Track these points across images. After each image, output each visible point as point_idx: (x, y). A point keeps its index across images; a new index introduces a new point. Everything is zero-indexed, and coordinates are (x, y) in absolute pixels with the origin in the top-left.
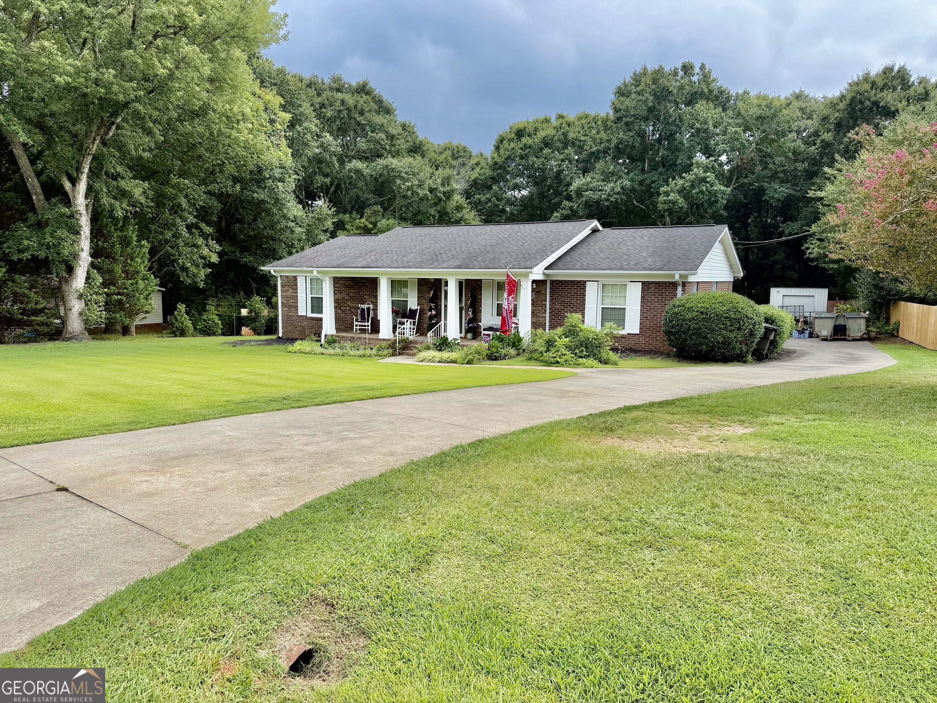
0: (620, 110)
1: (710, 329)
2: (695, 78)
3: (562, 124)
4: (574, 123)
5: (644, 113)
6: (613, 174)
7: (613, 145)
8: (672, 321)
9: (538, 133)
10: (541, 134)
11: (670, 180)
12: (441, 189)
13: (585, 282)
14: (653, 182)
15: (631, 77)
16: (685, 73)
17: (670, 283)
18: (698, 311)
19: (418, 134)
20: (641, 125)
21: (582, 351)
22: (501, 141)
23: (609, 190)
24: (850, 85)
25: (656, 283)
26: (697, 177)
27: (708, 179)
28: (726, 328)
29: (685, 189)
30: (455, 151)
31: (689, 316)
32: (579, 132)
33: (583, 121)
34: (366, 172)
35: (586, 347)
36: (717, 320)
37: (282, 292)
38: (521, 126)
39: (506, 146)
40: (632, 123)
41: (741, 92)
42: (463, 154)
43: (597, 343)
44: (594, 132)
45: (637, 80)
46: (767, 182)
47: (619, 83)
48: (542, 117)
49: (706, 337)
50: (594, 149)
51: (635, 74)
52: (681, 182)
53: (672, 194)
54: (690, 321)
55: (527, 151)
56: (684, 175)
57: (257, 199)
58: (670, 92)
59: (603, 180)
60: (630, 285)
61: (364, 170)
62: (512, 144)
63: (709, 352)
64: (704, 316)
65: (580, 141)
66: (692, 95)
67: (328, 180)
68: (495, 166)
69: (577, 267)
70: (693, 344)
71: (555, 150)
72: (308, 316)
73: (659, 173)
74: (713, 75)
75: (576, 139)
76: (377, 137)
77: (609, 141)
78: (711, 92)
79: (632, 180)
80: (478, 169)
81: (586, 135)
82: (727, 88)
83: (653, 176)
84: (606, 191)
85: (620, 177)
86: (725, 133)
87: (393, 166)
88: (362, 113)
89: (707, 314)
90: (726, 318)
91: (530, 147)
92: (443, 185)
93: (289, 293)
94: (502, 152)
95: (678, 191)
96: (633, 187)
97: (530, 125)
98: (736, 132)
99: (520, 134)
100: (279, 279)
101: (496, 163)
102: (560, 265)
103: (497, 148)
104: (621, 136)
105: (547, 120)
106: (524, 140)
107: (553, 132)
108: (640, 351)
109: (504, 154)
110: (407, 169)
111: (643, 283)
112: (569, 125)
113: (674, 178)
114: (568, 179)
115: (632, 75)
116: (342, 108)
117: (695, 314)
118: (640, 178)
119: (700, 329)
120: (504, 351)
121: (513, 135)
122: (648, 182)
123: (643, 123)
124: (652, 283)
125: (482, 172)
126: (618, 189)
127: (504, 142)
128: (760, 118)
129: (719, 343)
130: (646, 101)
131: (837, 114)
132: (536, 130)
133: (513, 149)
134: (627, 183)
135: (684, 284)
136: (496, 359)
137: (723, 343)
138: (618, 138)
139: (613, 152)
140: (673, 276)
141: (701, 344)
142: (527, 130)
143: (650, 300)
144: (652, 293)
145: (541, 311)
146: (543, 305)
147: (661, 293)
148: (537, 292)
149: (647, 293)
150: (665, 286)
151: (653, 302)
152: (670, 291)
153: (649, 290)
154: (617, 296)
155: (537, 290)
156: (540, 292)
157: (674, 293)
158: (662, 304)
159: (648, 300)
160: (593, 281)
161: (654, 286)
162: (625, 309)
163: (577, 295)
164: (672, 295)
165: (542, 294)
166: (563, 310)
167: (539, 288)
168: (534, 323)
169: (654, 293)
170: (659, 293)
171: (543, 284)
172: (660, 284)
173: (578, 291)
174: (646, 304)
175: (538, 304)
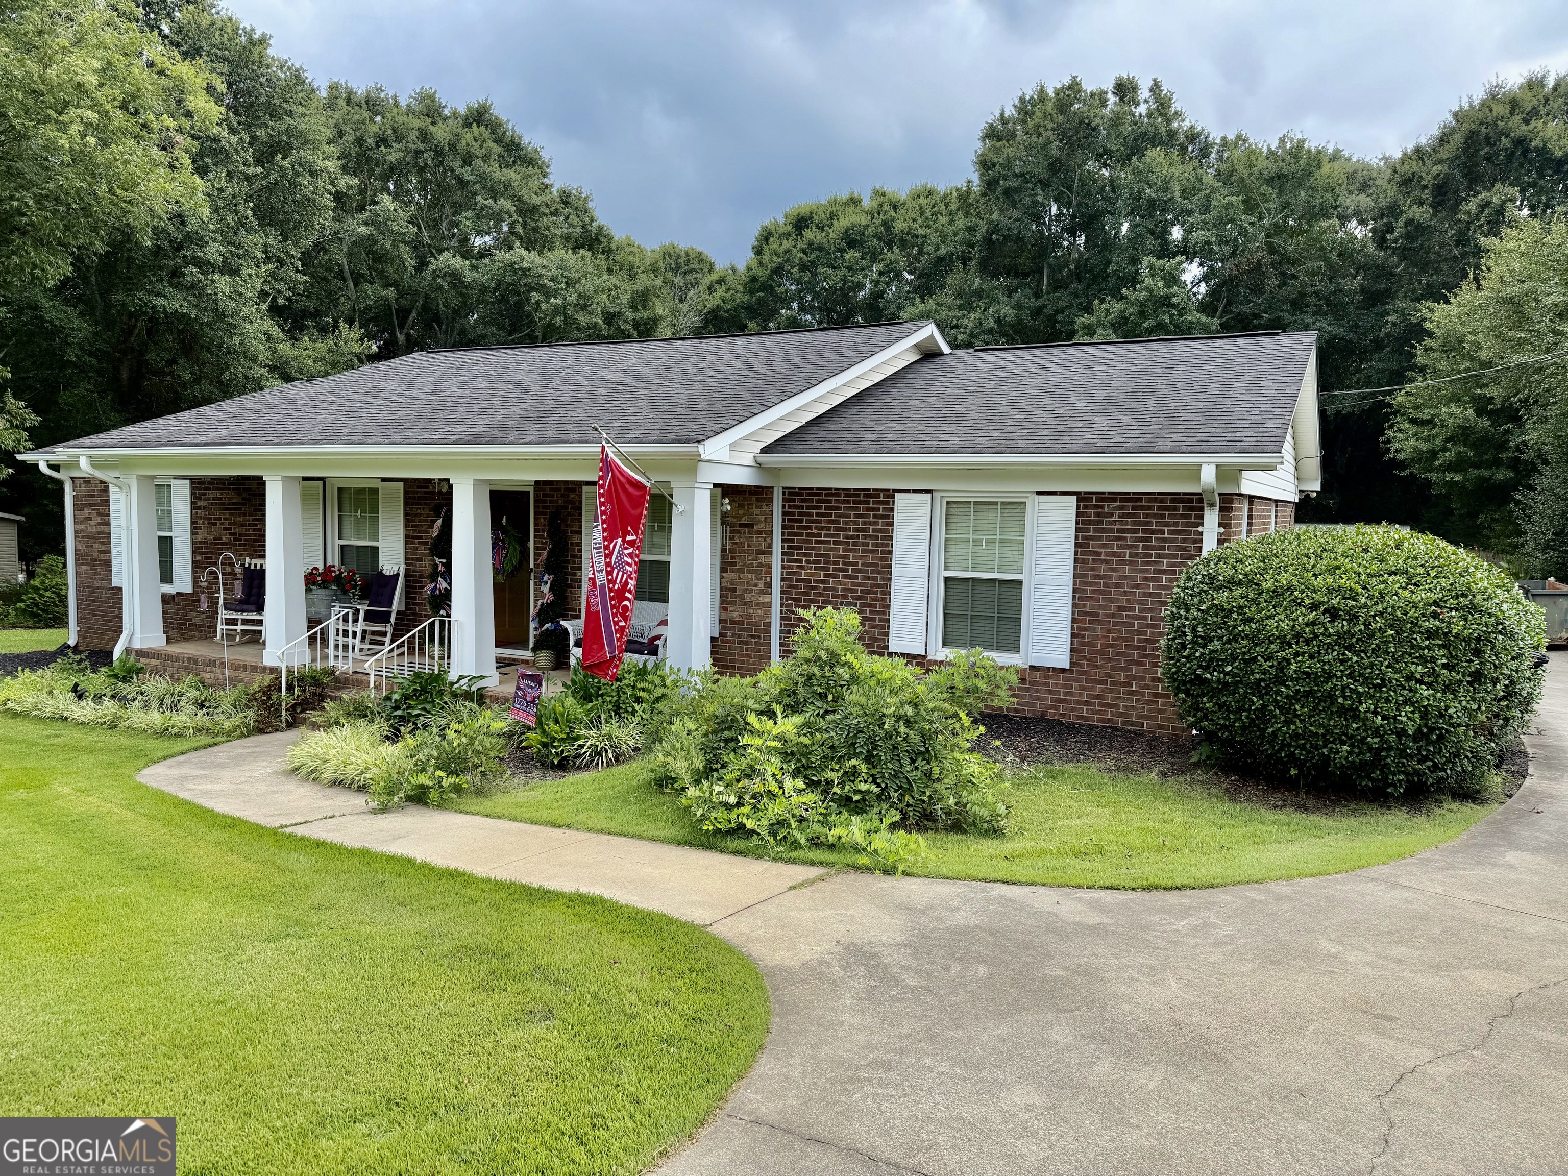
0: (994, 165)
1: (1367, 681)
2: (1142, 109)
3: (881, 206)
4: (904, 204)
5: (1041, 171)
6: (979, 294)
7: (979, 237)
8: (1208, 640)
9: (835, 223)
10: (843, 223)
11: (1097, 301)
12: (630, 315)
13: (890, 494)
14: (1057, 312)
15: (1015, 106)
16: (1121, 99)
17: (1176, 497)
18: (1314, 607)
19: (596, 214)
20: (1036, 195)
21: (853, 774)
22: (767, 239)
23: (971, 325)
24: (1456, 115)
25: (1126, 497)
26: (1151, 296)
27: (1175, 300)
28: (1434, 673)
29: (1126, 319)
30: (681, 261)
31: (1280, 623)
32: (914, 220)
33: (922, 201)
34: (469, 276)
35: (870, 759)
36: (1399, 643)
38: (804, 211)
39: (775, 246)
40: (1018, 190)
41: (1231, 137)
42: (696, 266)
43: (915, 738)
44: (943, 220)
45: (1026, 109)
46: (1287, 311)
47: (991, 117)
48: (844, 196)
49: (1352, 713)
50: (943, 251)
51: (1022, 100)
52: (1118, 306)
53: (1100, 331)
54: (1285, 643)
55: (813, 256)
56: (1124, 291)
57: (165, 311)
58: (1094, 129)
59: (960, 308)
60: (1035, 505)
61: (467, 273)
62: (785, 242)
63: (1364, 768)
64: (1341, 625)
65: (917, 237)
66: (1135, 140)
67: (391, 293)
68: (753, 283)
69: (865, 444)
70: (1296, 736)
71: (867, 254)
73: (1071, 294)
74: (1176, 106)
75: (908, 233)
76: (496, 208)
77: (971, 229)
78: (1172, 134)
79: (1018, 307)
80: (720, 291)
81: (928, 227)
82: (1203, 130)
83: (1059, 299)
84: (966, 327)
85: (994, 300)
86: (1206, 209)
87: (525, 265)
88: (467, 160)
89: (1353, 618)
90: (1431, 634)
91: (820, 248)
92: (633, 307)
93: (93, 525)
94: (766, 258)
95: (1113, 325)
96: (1020, 321)
97: (821, 209)
98: (1230, 205)
99: (801, 223)
100: (68, 490)
101: (754, 279)
102: (813, 441)
103: (758, 251)
104: (995, 216)
105: (854, 201)
106: (809, 234)
107: (863, 220)
108: (1072, 729)
109: (771, 260)
110: (555, 272)
111: (1083, 498)
112: (895, 208)
113: (1102, 301)
114: (893, 308)
115: (1017, 102)
116: (422, 147)
117: (1302, 617)
118: (1034, 303)
119: (1329, 676)
120: (590, 738)
121: (789, 228)
122: (1049, 311)
123: (1040, 192)
124: (1113, 497)
125: (728, 295)
126: (991, 323)
127: (772, 240)
128: (1278, 180)
129: (1401, 733)
130: (1045, 146)
131: (1437, 169)
132: (832, 216)
133: (787, 251)
134: (1008, 311)
135: (1227, 503)
136: (564, 765)
137: (1419, 736)
138: (990, 222)
139: (980, 251)
140: (1196, 470)
141: (1327, 737)
142: (816, 217)
143: (1106, 554)
144: (1112, 530)
145: (756, 585)
146: (762, 565)
147: (1144, 531)
148: (741, 525)
149: (1095, 530)
150: (1160, 508)
151: (1118, 562)
152: (1176, 524)
153: (1101, 522)
154: (994, 541)
155: (743, 521)
156: (752, 526)
157: (1189, 533)
158: (1147, 571)
159: (1099, 554)
160: (915, 491)
161: (1121, 508)
162: (1020, 582)
163: (865, 537)
164: (1184, 541)
165: (760, 532)
166: (823, 582)
167: (741, 512)
168: (733, 622)
169: (1119, 531)
170: (1136, 531)
171: (757, 500)
172: (1140, 500)
173: (870, 523)
174: (1093, 569)
175: (745, 564)
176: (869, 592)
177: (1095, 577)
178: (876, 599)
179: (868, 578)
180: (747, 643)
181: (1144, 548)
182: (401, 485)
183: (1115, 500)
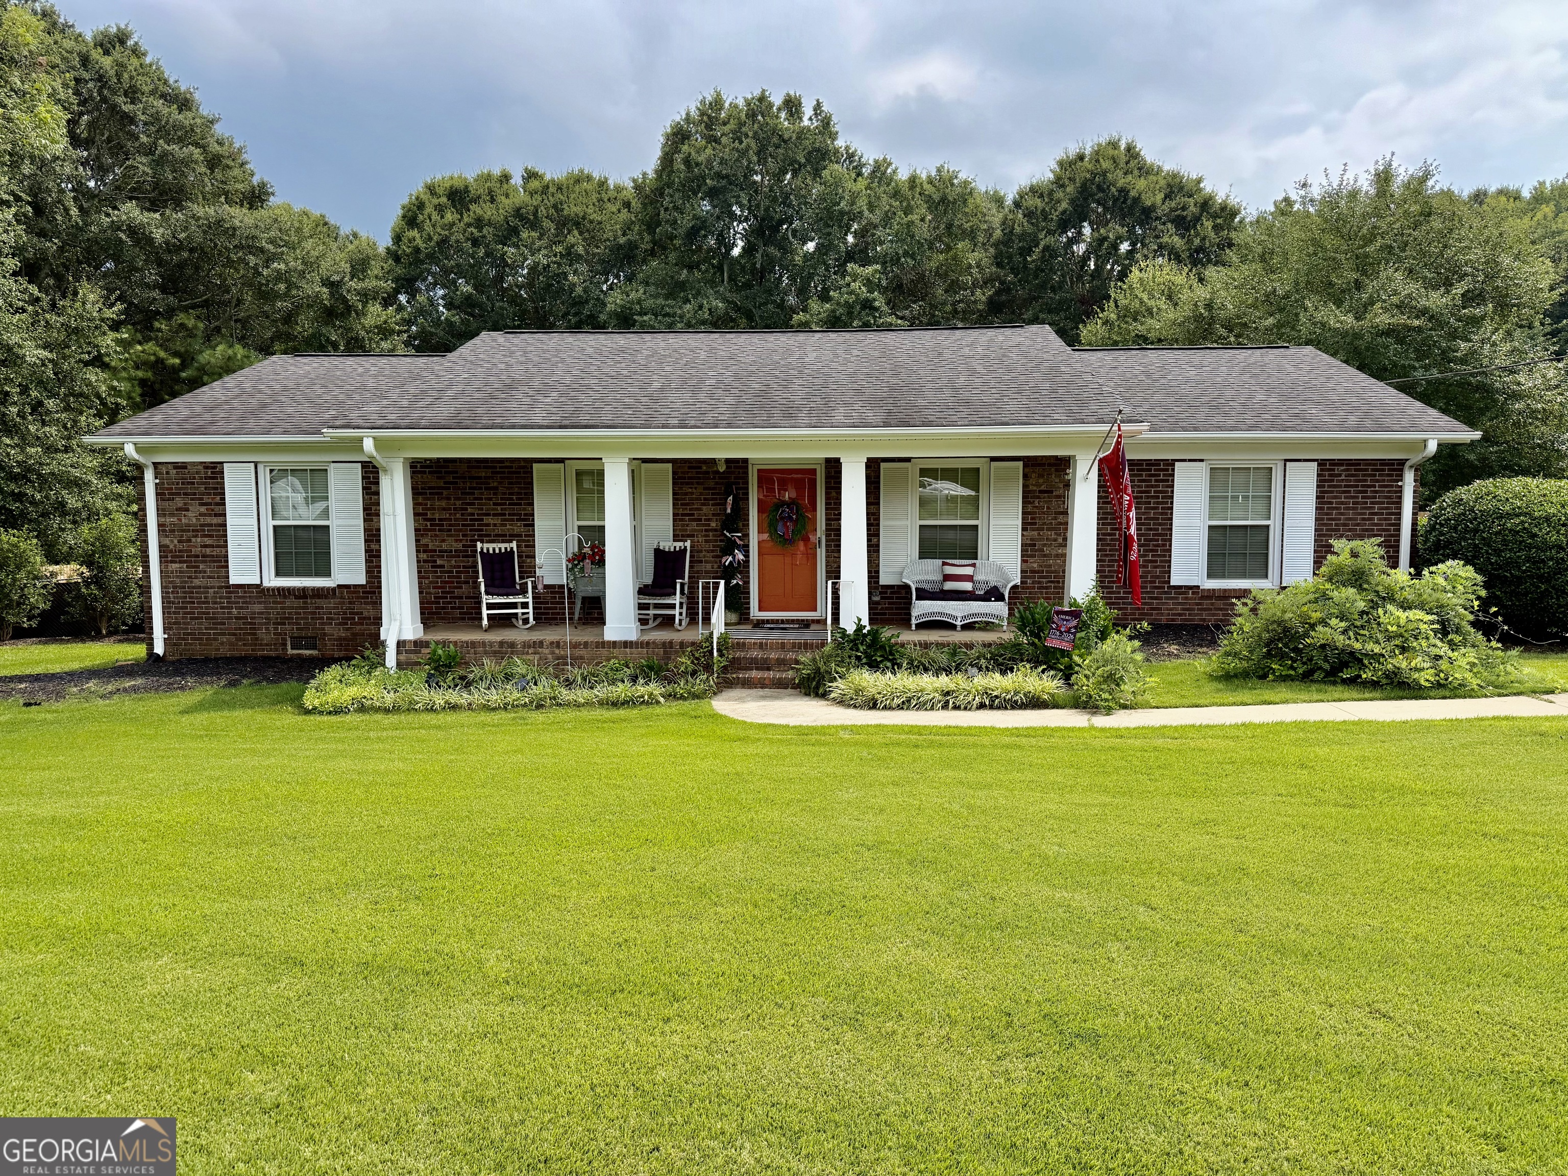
4: (567, 187)
12: (352, 284)
13: (1171, 463)
15: (698, 108)
17: (1383, 462)
25: (1349, 463)
33: (585, 186)
34: (159, 233)
37: (160, 512)
38: (457, 184)
48: (491, 171)
51: (701, 104)
56: (831, 293)
61: (154, 229)
72: (266, 584)
74: (835, 125)
76: (181, 156)
82: (857, 148)
93: (192, 516)
99: (457, 198)
100: (149, 477)
105: (504, 178)
111: (1321, 463)
112: (560, 190)
115: (698, 105)
121: (443, 199)
124: (1341, 462)
142: (472, 191)
143: (1337, 503)
144: (1340, 486)
145: (1055, 540)
146: (1061, 524)
147: (1363, 486)
148: (1041, 492)
149: (1329, 486)
150: (1373, 470)
151: (1345, 509)
152: (1384, 481)
153: (1333, 481)
154: (1248, 497)
155: (1043, 488)
156: (1052, 492)
157: (1392, 486)
158: (1365, 514)
159: (1331, 503)
160: (1190, 460)
161: (1347, 470)
162: (1268, 527)
163: (1148, 497)
164: (1389, 492)
165: (1059, 497)
166: (1109, 535)
167: (1041, 481)
168: (1033, 571)
169: (1346, 486)
170: (1357, 486)
171: (1057, 470)
172: (1359, 464)
173: (1152, 486)
174: (1327, 514)
175: (1044, 524)
176: (1151, 540)
177: (1329, 519)
178: (1158, 546)
179: (1151, 529)
180: (1047, 588)
181: (1363, 497)
182: (670, 465)
183: (1342, 465)
